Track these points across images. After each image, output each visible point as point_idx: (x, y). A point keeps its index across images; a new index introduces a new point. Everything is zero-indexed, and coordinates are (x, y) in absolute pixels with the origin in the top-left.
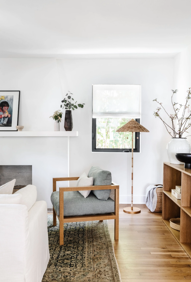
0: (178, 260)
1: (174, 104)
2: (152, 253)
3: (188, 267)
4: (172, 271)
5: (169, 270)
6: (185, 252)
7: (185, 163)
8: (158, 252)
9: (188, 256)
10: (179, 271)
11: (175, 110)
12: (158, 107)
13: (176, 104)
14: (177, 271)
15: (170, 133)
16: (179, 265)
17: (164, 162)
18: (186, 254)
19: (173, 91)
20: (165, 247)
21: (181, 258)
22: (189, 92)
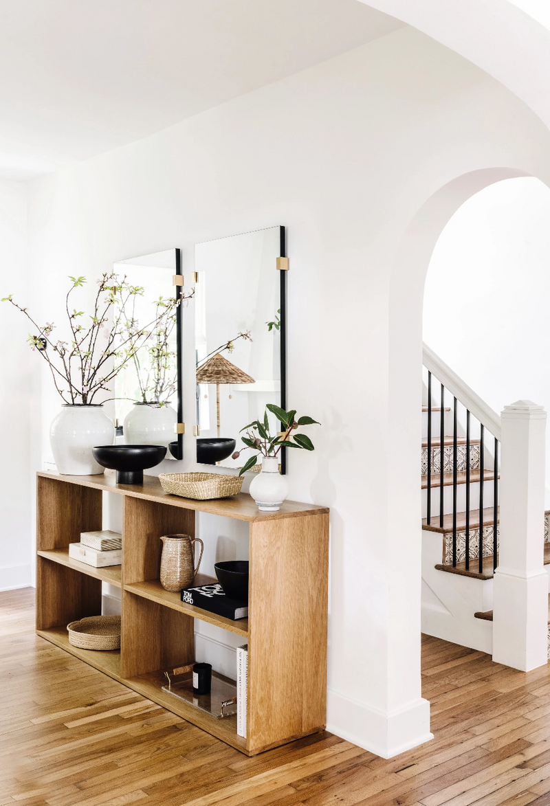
0: (144, 722)
1: (73, 313)
2: (70, 725)
3: (176, 732)
4: (147, 753)
5: (139, 753)
6: (144, 698)
7: (117, 469)
8: (84, 719)
9: (160, 707)
10: (163, 747)
11: (75, 331)
12: (47, 323)
13: (79, 314)
14: (159, 749)
15: (61, 392)
16: (155, 733)
17: (37, 472)
18: (152, 703)
19: (73, 279)
20: (92, 701)
21: (146, 716)
22: (103, 285)
